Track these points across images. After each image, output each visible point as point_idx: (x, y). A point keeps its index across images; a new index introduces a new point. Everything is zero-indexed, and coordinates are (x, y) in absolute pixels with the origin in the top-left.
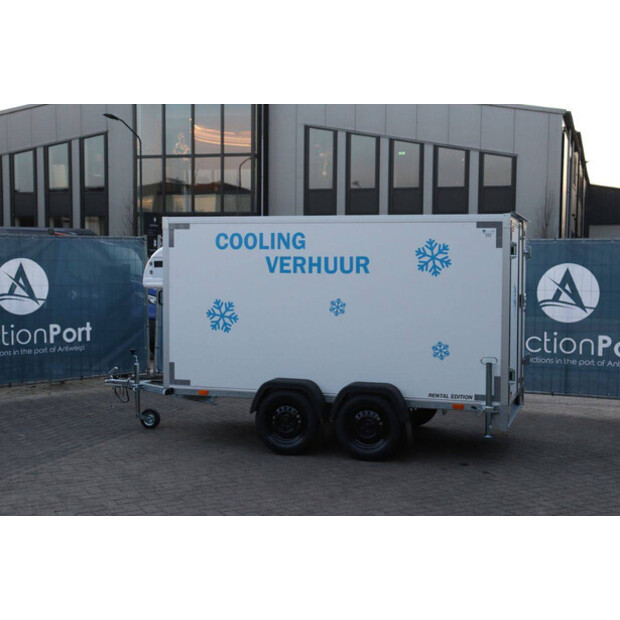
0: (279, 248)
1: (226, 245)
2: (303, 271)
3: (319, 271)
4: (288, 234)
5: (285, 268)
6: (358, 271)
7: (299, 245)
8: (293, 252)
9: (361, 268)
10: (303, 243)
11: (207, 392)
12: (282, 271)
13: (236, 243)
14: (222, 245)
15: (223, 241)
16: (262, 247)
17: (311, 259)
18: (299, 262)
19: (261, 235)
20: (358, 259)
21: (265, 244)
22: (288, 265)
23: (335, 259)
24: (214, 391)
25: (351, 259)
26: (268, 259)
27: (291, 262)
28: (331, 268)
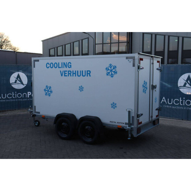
0: (64, 68)
1: (49, 67)
2: (71, 76)
3: (75, 76)
4: (66, 63)
5: (66, 75)
6: (87, 76)
7: (70, 66)
8: (68, 69)
9: (88, 75)
10: (71, 65)
11: (45, 116)
12: (65, 76)
13: (52, 66)
14: (48, 67)
15: (48, 66)
16: (59, 67)
17: (73, 71)
18: (70, 72)
19: (59, 63)
20: (87, 71)
21: (60, 67)
22: (66, 73)
23: (80, 71)
24: (46, 116)
25: (85, 71)
26: (61, 71)
27: (67, 72)
28: (79, 75)
